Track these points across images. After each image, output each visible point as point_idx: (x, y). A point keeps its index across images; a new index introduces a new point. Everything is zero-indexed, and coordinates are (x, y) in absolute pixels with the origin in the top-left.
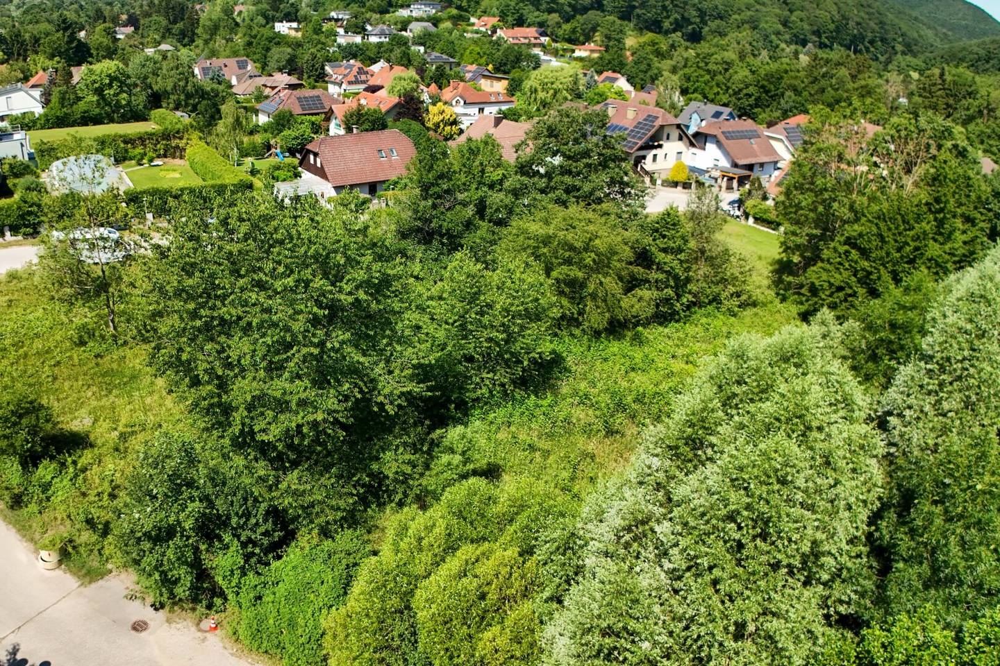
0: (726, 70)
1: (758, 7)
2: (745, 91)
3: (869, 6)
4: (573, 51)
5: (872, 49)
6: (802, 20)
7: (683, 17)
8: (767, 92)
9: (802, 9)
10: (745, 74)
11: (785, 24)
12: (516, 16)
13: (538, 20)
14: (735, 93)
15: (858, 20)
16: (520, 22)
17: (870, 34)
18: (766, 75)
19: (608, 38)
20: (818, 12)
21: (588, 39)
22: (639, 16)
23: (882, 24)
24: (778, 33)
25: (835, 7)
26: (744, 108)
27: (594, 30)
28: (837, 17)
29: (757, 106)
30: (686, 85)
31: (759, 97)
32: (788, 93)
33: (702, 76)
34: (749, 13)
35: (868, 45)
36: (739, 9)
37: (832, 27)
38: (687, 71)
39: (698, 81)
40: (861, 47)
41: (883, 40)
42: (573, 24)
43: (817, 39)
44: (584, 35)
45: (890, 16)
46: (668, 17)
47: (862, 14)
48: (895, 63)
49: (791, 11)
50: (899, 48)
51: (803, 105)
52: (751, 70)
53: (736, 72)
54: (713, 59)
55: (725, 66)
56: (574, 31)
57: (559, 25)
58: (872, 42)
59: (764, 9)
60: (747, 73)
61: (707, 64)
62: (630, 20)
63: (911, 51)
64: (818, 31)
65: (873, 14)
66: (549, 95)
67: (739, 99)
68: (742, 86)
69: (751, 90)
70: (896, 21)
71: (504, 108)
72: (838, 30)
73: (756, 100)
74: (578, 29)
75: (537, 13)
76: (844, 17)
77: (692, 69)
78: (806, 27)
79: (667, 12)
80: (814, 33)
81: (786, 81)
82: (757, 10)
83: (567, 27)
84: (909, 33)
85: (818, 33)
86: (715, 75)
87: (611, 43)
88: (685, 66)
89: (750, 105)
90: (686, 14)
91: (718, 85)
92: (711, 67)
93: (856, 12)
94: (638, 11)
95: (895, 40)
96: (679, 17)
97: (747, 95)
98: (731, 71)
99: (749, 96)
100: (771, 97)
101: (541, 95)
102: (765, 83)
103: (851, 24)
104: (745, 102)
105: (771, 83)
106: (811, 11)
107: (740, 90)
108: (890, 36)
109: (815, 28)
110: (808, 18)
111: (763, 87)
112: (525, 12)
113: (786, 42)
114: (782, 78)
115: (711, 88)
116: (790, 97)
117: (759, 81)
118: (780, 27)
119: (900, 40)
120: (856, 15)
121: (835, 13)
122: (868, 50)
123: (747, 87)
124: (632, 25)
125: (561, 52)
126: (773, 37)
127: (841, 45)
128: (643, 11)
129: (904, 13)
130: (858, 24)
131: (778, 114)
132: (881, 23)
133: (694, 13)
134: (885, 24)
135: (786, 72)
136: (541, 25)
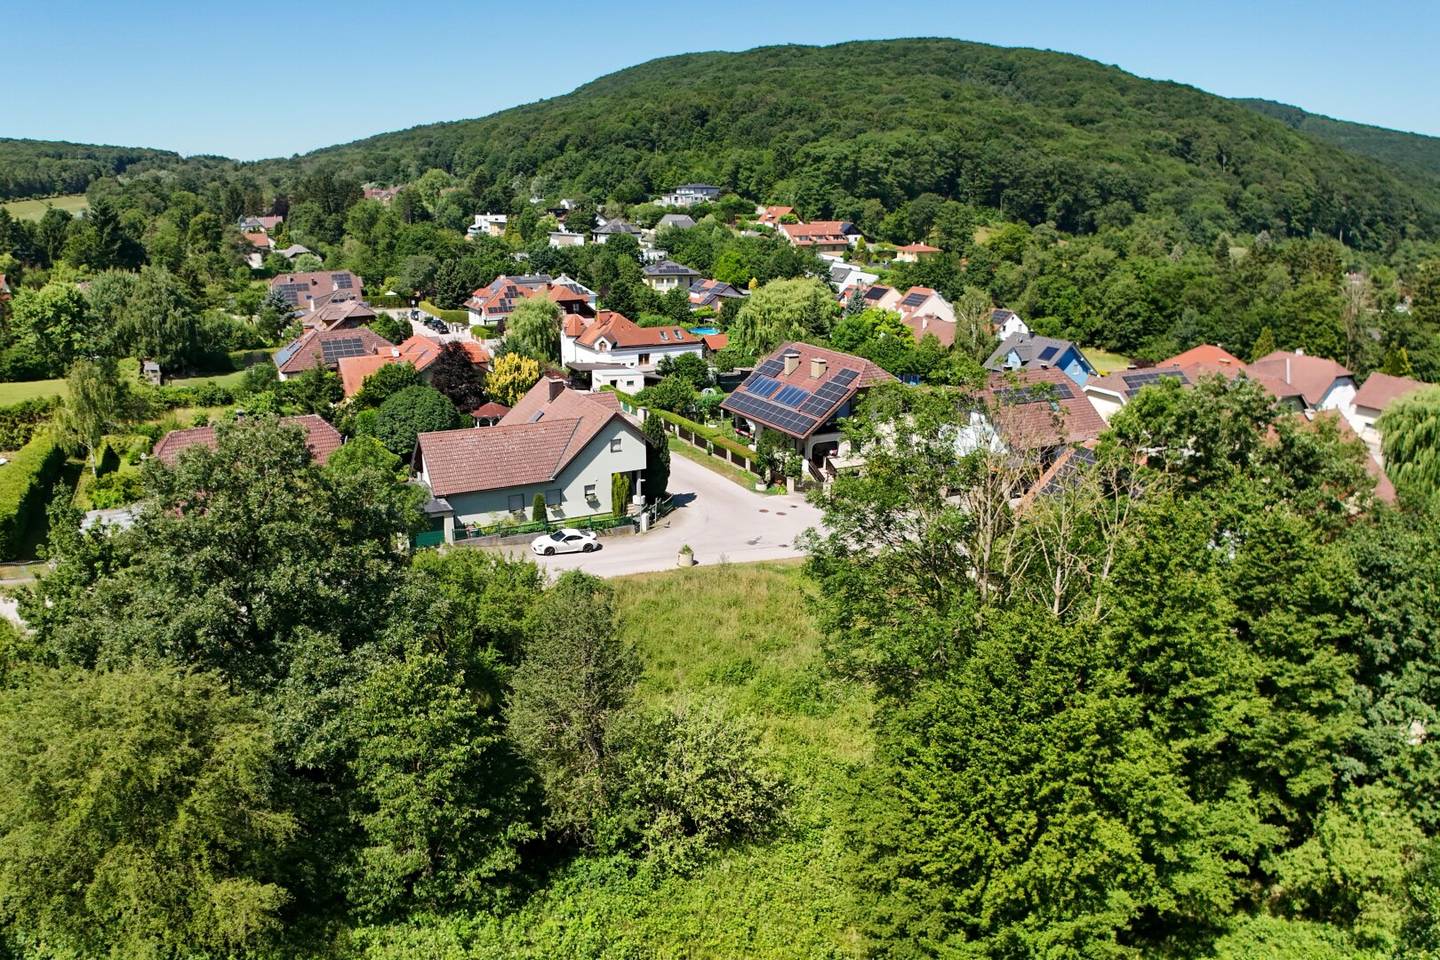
0: (1102, 277)
1: (1192, 180)
2: (1127, 310)
3: (1365, 171)
4: (894, 255)
5: (1371, 234)
6: (1260, 197)
7: (1076, 199)
8: (1161, 309)
9: (1261, 180)
10: (1127, 281)
11: (1233, 204)
12: (820, 205)
13: (850, 209)
14: (1112, 314)
15: (1348, 192)
16: (826, 214)
17: (1367, 212)
18: (1159, 282)
19: (950, 234)
20: (1285, 183)
21: (920, 235)
22: (1010, 200)
23: (1385, 196)
24: (1216, 218)
25: (1311, 176)
26: (1125, 336)
27: (929, 220)
28: (1314, 189)
29: (1147, 332)
30: (1041, 302)
31: (1150, 318)
32: (1188, 311)
33: (1065, 288)
34: (1175, 189)
35: (1364, 228)
36: (1161, 184)
37: (1306, 204)
38: (1043, 280)
39: (1059, 296)
40: (1353, 232)
41: (1388, 220)
42: (900, 213)
43: (1283, 223)
44: (914, 229)
45: (1398, 183)
46: (1053, 199)
47: (1355, 183)
48: (1401, 252)
49: (1245, 185)
50: (1412, 229)
51: (1212, 329)
52: (1138, 277)
53: (1115, 280)
54: (1082, 260)
55: (1100, 271)
56: (899, 225)
57: (879, 216)
58: (1370, 224)
59: (1201, 182)
60: (1130, 280)
61: (1073, 268)
62: (998, 206)
63: (1430, 233)
64: (1285, 211)
65: (1370, 181)
66: (772, 330)
67: (1119, 322)
68: (1122, 301)
69: (1136, 307)
70: (1408, 190)
71: (675, 354)
72: (1316, 208)
73: (1144, 322)
74: (906, 222)
75: (850, 199)
76: (1325, 189)
77: (1052, 277)
78: (1267, 205)
79: (1053, 191)
80: (1279, 215)
81: (1189, 291)
82: (1190, 185)
83: (890, 218)
84: (1426, 208)
85: (1285, 215)
86: (1085, 286)
87: (953, 241)
88: (1041, 273)
89: (1135, 331)
90: (1081, 195)
91: (1088, 302)
92: (1079, 273)
93: (1344, 180)
94: (1009, 192)
95: (1405, 218)
96: (1070, 199)
97: (1129, 315)
98: (1108, 278)
99: (1134, 316)
100: (1169, 317)
101: (761, 329)
102: (1156, 295)
103: (1338, 199)
104: (1129, 327)
105: (1168, 295)
106: (1274, 183)
107: (1120, 308)
108: (1397, 213)
109: (1281, 207)
110: (1270, 193)
111: (1154, 301)
112: (832, 198)
113: (1230, 229)
114: (1183, 286)
115: (1077, 306)
116: (1191, 317)
117: (1148, 293)
118: (1222, 209)
119: (1414, 217)
120: (1344, 184)
121: (1311, 184)
122: (1364, 235)
123: (1130, 302)
124: (1001, 213)
125: (875, 257)
126: (1206, 222)
127: (1324, 231)
128: (1017, 192)
129: (1423, 179)
130: (1348, 198)
131: (1174, 343)
132: (1384, 194)
133: (1093, 192)
134: (1390, 195)
135: (1191, 276)
136: (856, 217)
